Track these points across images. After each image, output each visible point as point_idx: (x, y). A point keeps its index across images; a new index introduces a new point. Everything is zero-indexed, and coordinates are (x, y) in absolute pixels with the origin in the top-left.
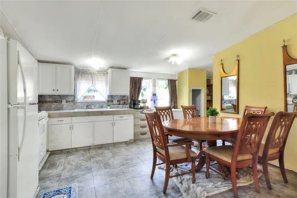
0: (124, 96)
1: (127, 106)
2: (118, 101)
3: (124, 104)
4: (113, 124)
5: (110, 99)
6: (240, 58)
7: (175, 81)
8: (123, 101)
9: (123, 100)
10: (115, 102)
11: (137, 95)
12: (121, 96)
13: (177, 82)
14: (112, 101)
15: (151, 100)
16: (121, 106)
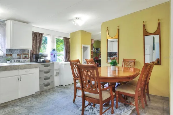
0: (24, 50)
1: (28, 60)
2: (18, 55)
3: (25, 58)
4: (19, 79)
5: (9, 53)
6: (119, 28)
7: (69, 39)
8: (24, 56)
9: (24, 54)
10: (15, 56)
11: (38, 49)
12: (21, 50)
13: (70, 39)
14: (11, 55)
15: (52, 54)
16: (22, 60)
